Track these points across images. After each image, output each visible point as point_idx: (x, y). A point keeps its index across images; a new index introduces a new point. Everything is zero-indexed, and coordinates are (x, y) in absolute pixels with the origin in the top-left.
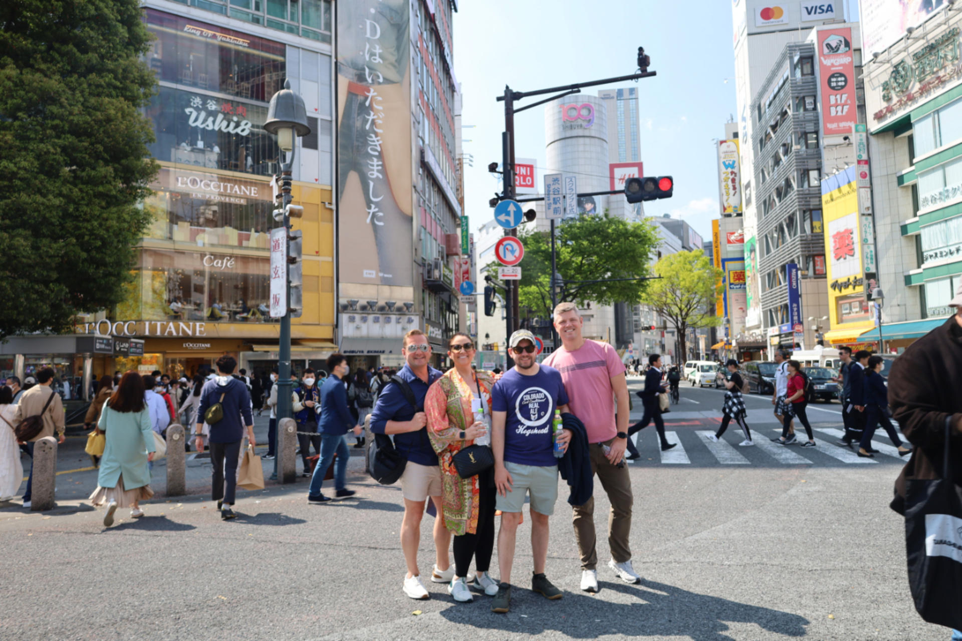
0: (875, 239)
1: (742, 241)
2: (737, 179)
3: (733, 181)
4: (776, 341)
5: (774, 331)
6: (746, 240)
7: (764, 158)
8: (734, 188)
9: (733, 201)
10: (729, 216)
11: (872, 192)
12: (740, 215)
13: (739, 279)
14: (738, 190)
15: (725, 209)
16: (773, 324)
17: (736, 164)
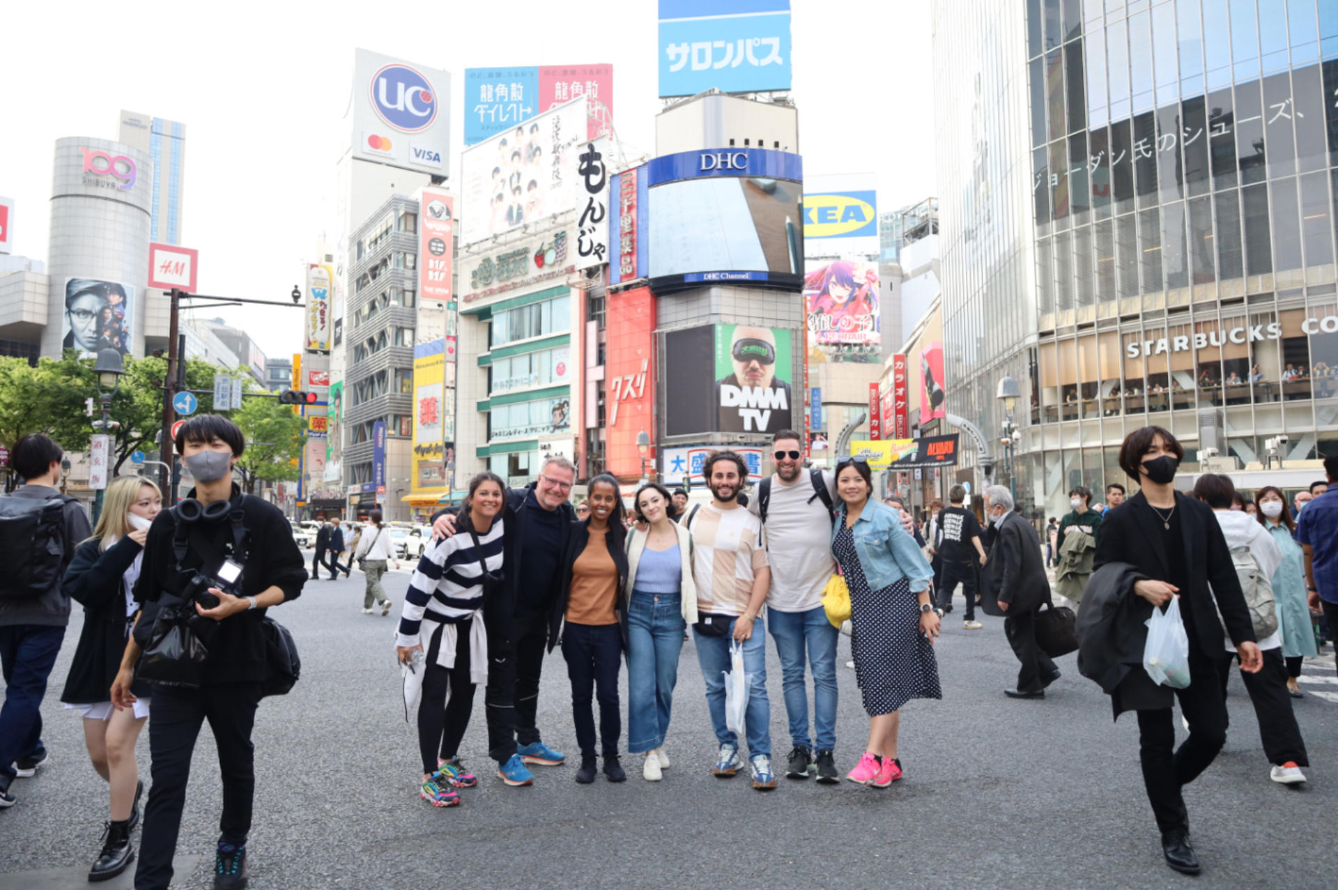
0: (455, 411)
1: (326, 383)
2: (327, 312)
3: (322, 313)
4: (356, 500)
5: (357, 488)
6: (331, 383)
7: (360, 300)
8: (323, 322)
9: (321, 336)
10: (314, 352)
11: (456, 366)
12: (327, 353)
13: (319, 427)
14: (327, 324)
15: (310, 344)
16: (354, 482)
17: (327, 295)
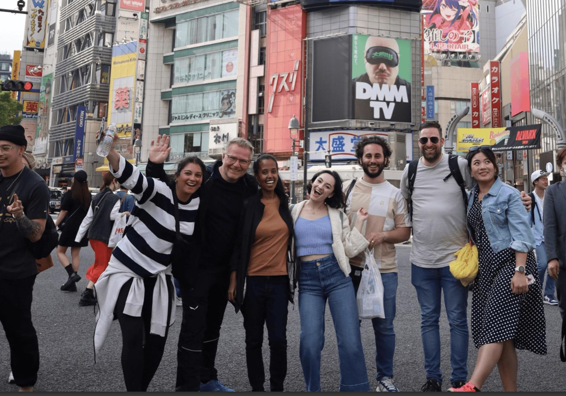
0: (144, 98)
1: (40, 74)
2: (44, 18)
3: (40, 19)
4: (59, 169)
5: (58, 160)
6: (43, 75)
7: (71, 9)
8: (40, 26)
9: (37, 37)
10: (32, 49)
11: (146, 63)
12: (42, 50)
13: (32, 109)
14: (43, 28)
15: (28, 43)
16: (57, 155)
17: (45, 5)
